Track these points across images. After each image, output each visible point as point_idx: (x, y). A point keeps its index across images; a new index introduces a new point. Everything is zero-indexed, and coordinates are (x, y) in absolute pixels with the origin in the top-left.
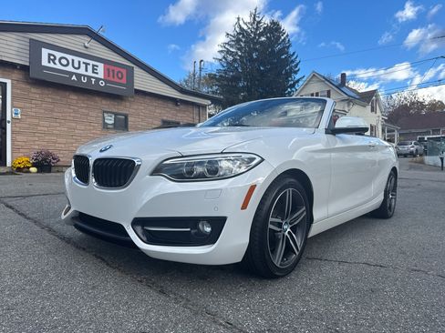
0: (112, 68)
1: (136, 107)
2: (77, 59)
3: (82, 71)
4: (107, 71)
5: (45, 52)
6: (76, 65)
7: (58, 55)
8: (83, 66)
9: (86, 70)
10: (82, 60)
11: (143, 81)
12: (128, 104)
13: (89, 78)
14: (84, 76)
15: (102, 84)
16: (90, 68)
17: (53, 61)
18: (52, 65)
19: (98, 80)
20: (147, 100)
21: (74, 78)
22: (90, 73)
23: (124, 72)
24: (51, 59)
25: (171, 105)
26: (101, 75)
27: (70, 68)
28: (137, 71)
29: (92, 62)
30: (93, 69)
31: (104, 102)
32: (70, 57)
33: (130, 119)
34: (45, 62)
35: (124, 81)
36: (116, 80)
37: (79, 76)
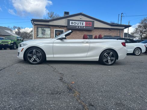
0: (87, 22)
1: (95, 32)
2: (78, 22)
3: (79, 25)
4: (86, 24)
6: (78, 24)
7: (74, 22)
8: (80, 23)
9: (80, 24)
10: (79, 22)
12: (93, 32)
13: (81, 26)
14: (80, 26)
15: (84, 27)
16: (81, 24)
17: (72, 24)
20: (99, 30)
21: (77, 27)
22: (81, 25)
23: (91, 23)
24: (72, 23)
25: (108, 31)
26: (84, 25)
27: (76, 25)
29: (82, 22)
30: (82, 24)
31: (86, 32)
32: (76, 22)
35: (91, 26)
36: (89, 26)
37: (78, 26)
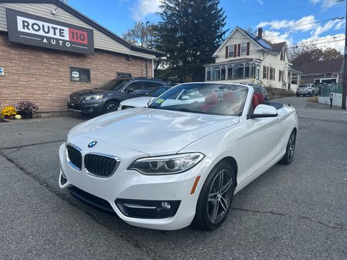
0: (75, 31)
1: (95, 63)
2: (46, 25)
3: (51, 35)
4: (71, 34)
5: (20, 19)
6: (46, 30)
7: (31, 21)
8: (52, 30)
9: (55, 34)
10: (51, 25)
11: (101, 41)
12: (89, 60)
13: (57, 40)
14: (54, 39)
15: (68, 45)
16: (57, 31)
17: (27, 27)
18: (26, 30)
19: (65, 42)
20: (105, 56)
21: (45, 41)
22: (57, 36)
23: (85, 34)
24: (25, 25)
25: (123, 60)
26: (67, 37)
27: (41, 33)
28: (96, 33)
29: (59, 27)
30: (60, 33)
31: (70, 60)
32: (41, 23)
33: (91, 72)
34: (20, 28)
35: (86, 42)
36: (79, 41)
37: (49, 39)
